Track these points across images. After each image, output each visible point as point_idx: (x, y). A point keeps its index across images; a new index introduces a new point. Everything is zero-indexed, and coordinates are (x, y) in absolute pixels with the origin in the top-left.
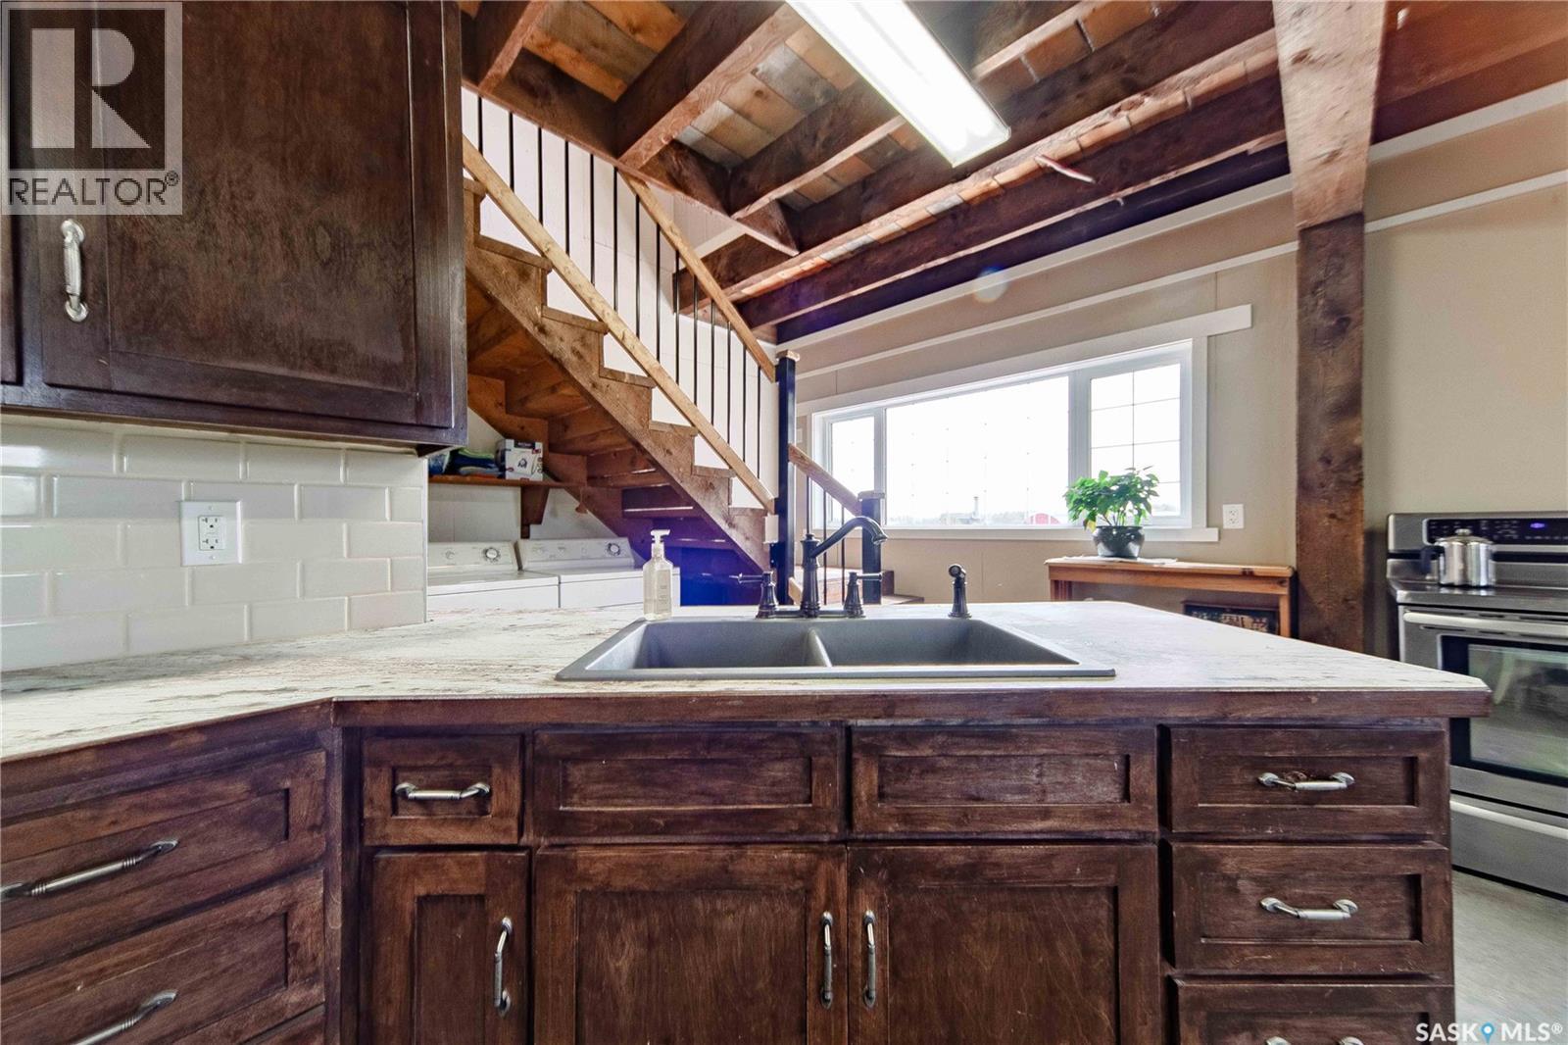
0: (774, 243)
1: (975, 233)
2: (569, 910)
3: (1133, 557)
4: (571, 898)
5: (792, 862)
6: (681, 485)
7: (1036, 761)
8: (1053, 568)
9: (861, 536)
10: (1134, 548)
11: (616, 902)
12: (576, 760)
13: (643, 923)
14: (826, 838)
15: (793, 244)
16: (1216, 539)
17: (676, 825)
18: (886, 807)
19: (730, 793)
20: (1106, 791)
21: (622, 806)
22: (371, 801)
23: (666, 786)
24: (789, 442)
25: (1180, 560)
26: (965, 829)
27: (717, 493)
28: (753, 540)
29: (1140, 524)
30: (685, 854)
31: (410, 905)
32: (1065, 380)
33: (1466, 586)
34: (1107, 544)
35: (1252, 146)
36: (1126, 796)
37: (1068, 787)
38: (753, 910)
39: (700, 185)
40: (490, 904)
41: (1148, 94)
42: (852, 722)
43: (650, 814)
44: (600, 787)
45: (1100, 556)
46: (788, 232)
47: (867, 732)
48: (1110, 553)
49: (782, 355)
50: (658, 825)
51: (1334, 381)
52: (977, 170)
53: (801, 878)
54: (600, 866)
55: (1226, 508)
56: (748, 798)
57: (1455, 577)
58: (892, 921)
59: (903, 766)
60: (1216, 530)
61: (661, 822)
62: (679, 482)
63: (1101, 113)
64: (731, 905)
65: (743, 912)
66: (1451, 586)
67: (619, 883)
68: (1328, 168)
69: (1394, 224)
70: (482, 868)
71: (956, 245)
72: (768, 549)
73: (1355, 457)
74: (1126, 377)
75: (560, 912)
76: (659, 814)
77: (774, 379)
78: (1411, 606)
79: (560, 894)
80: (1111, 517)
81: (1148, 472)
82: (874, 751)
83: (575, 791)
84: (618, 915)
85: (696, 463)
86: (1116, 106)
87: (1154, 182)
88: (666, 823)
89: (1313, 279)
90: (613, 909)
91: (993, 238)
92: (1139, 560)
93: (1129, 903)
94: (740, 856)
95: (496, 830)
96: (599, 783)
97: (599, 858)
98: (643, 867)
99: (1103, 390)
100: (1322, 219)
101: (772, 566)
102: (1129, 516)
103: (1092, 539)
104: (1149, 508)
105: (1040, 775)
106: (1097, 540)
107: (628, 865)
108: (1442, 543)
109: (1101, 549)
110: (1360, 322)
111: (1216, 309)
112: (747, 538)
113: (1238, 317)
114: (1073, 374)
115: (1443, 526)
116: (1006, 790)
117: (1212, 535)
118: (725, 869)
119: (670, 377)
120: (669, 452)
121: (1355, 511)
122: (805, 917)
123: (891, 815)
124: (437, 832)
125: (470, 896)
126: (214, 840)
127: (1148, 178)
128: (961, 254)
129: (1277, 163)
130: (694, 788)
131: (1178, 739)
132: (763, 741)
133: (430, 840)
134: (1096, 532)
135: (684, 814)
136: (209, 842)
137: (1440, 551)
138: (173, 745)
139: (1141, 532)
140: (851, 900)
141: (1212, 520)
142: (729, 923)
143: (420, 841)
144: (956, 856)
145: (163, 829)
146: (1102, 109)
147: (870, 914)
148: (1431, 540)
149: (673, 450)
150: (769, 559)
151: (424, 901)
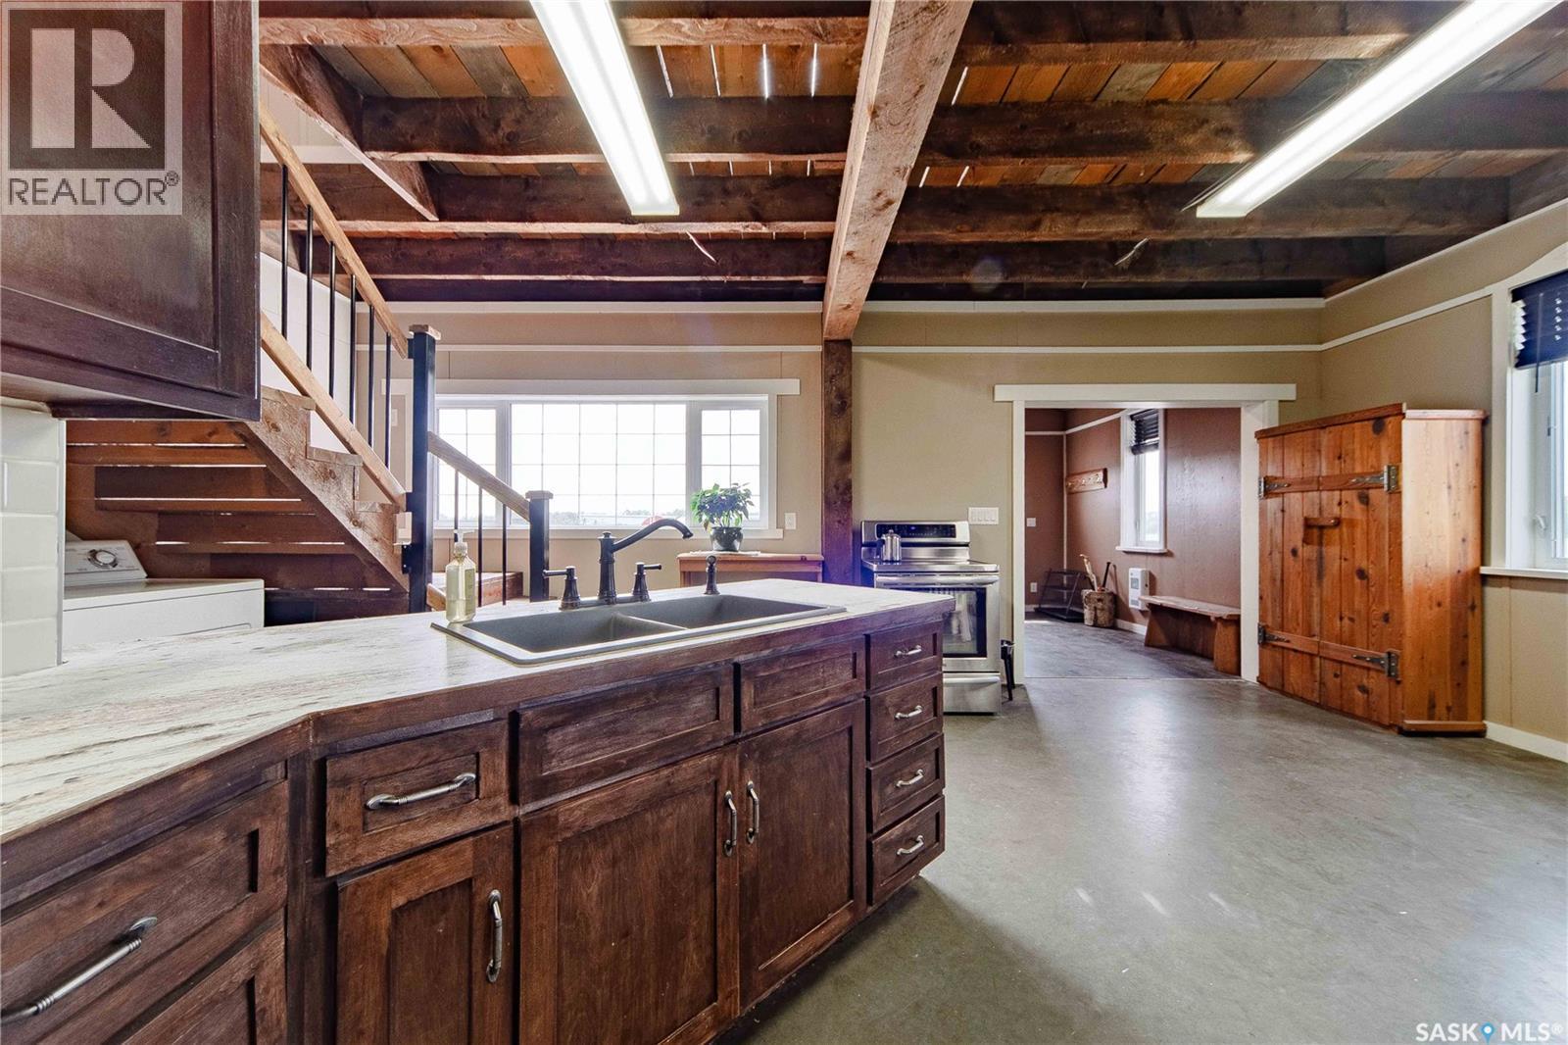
0: (412, 200)
1: (620, 265)
2: (552, 860)
3: (735, 550)
4: (554, 849)
5: (709, 762)
6: (292, 470)
7: (821, 665)
8: (683, 561)
9: (529, 537)
10: (737, 544)
11: (587, 840)
12: (554, 727)
13: (609, 847)
14: (722, 744)
15: (432, 207)
16: (781, 537)
17: (635, 760)
18: (759, 710)
19: (669, 726)
20: (847, 675)
21: (593, 758)
22: (337, 825)
23: (627, 732)
24: (429, 430)
25: (763, 552)
26: (795, 713)
27: (339, 484)
28: (383, 542)
29: (740, 525)
30: (642, 782)
31: (385, 921)
32: (683, 408)
33: (892, 561)
34: (720, 541)
35: (805, 279)
36: (855, 676)
37: (834, 676)
38: (684, 806)
39: (324, 99)
40: (476, 885)
41: (765, 226)
42: (736, 660)
43: (616, 758)
44: (574, 747)
45: (715, 550)
46: (427, 193)
47: (748, 664)
48: (722, 548)
49: (419, 330)
50: (623, 764)
51: (840, 438)
52: (643, 222)
53: (714, 773)
54: (577, 813)
55: (787, 515)
56: (680, 727)
57: (888, 557)
58: (761, 784)
59: (764, 682)
60: (781, 530)
61: (624, 761)
62: (288, 465)
63: (737, 224)
64: (670, 810)
65: (677, 811)
66: (887, 561)
67: (593, 822)
68: (845, 312)
69: (864, 351)
70: (469, 854)
71: (602, 268)
72: (399, 552)
73: (848, 487)
74: (724, 413)
75: (544, 866)
76: (624, 756)
77: (406, 354)
78: (880, 573)
79: (544, 849)
80: (721, 522)
81: (745, 488)
82: (751, 675)
83: (553, 756)
84: (589, 851)
85: (312, 444)
86: (747, 224)
87: (753, 279)
88: (628, 761)
89: (830, 374)
90: (585, 847)
91: (633, 275)
92: (740, 552)
93: (855, 732)
94: (677, 770)
95: (483, 811)
96: (573, 744)
97: (577, 805)
98: (611, 802)
99: (711, 420)
100: (836, 338)
101: (404, 571)
102: (732, 520)
103: (709, 537)
104: (746, 515)
105: (823, 672)
106: (713, 538)
107: (601, 804)
108: (884, 537)
109: (716, 545)
110: (850, 406)
111: (781, 378)
112: (376, 540)
113: (792, 387)
114: (689, 404)
115: (883, 529)
116: (809, 685)
117: (779, 534)
118: (669, 784)
119: (274, 328)
120: (276, 428)
121: (849, 519)
122: (715, 800)
123: (761, 715)
124: (419, 833)
125: (452, 887)
126: (186, 908)
127: (750, 275)
128: (607, 278)
129: (818, 293)
130: (644, 729)
131: (873, 640)
132: (691, 682)
133: (412, 844)
134: (712, 532)
135: (641, 750)
136: (181, 912)
137: (883, 542)
138: (184, 786)
139: (741, 531)
140: (741, 778)
141: (780, 524)
142: (669, 824)
143: (400, 849)
144: (789, 730)
145: (137, 907)
146: (739, 221)
147: (750, 783)
148: (879, 536)
149: (280, 425)
150: (400, 562)
151: (397, 914)
